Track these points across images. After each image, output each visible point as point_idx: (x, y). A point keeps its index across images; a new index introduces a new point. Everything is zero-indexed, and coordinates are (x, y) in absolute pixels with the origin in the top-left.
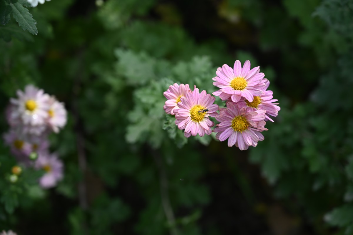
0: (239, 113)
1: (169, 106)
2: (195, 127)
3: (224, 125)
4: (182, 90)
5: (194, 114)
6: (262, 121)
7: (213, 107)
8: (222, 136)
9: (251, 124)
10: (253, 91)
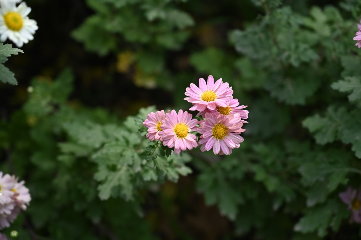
0: (217, 121)
1: (152, 132)
2: (183, 143)
3: (206, 135)
4: (159, 116)
5: (179, 132)
6: (239, 122)
7: (193, 122)
8: (208, 146)
9: (230, 128)
10: (224, 98)
